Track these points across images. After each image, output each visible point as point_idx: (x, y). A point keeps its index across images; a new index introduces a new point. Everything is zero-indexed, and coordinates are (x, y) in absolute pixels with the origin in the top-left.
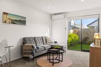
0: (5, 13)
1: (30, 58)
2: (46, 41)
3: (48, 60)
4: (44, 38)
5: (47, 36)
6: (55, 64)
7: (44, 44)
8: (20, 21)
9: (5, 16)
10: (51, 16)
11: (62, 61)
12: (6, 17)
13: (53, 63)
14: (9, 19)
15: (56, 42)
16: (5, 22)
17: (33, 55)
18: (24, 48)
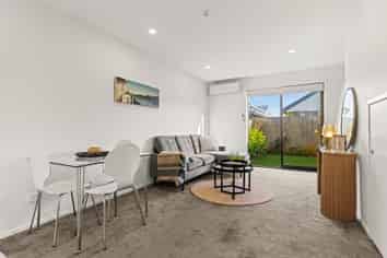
0: (120, 80)
1: (177, 184)
2: (200, 146)
3: (216, 187)
4: (195, 139)
5: (199, 133)
6: (236, 196)
7: (195, 153)
8: (148, 98)
9: (120, 86)
10: (208, 85)
11: (249, 190)
12: (123, 90)
13: (234, 194)
14: (127, 93)
15: (222, 149)
16: (121, 100)
17: (184, 177)
18: (160, 161)
